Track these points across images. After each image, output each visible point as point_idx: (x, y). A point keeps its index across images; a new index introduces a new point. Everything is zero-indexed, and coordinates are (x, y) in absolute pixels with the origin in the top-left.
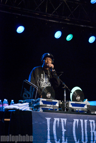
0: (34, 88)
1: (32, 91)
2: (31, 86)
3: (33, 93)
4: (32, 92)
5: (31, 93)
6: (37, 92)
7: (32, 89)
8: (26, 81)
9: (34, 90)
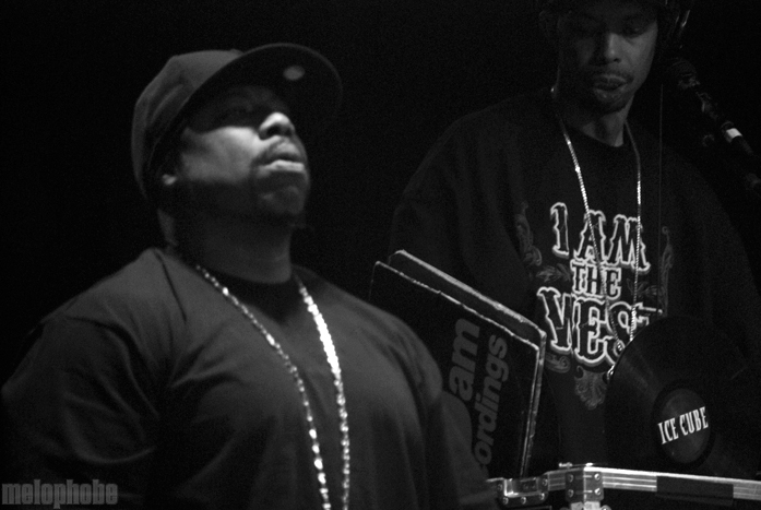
0: (498, 346)
1: (480, 374)
2: (462, 325)
3: (489, 406)
4: (478, 387)
5: (470, 405)
6: (536, 390)
7: (481, 357)
8: (403, 263)
9: (499, 368)
